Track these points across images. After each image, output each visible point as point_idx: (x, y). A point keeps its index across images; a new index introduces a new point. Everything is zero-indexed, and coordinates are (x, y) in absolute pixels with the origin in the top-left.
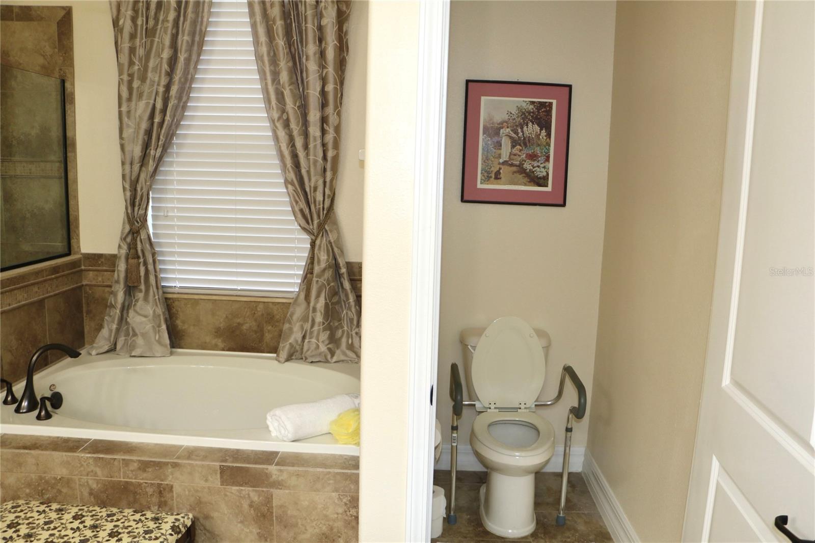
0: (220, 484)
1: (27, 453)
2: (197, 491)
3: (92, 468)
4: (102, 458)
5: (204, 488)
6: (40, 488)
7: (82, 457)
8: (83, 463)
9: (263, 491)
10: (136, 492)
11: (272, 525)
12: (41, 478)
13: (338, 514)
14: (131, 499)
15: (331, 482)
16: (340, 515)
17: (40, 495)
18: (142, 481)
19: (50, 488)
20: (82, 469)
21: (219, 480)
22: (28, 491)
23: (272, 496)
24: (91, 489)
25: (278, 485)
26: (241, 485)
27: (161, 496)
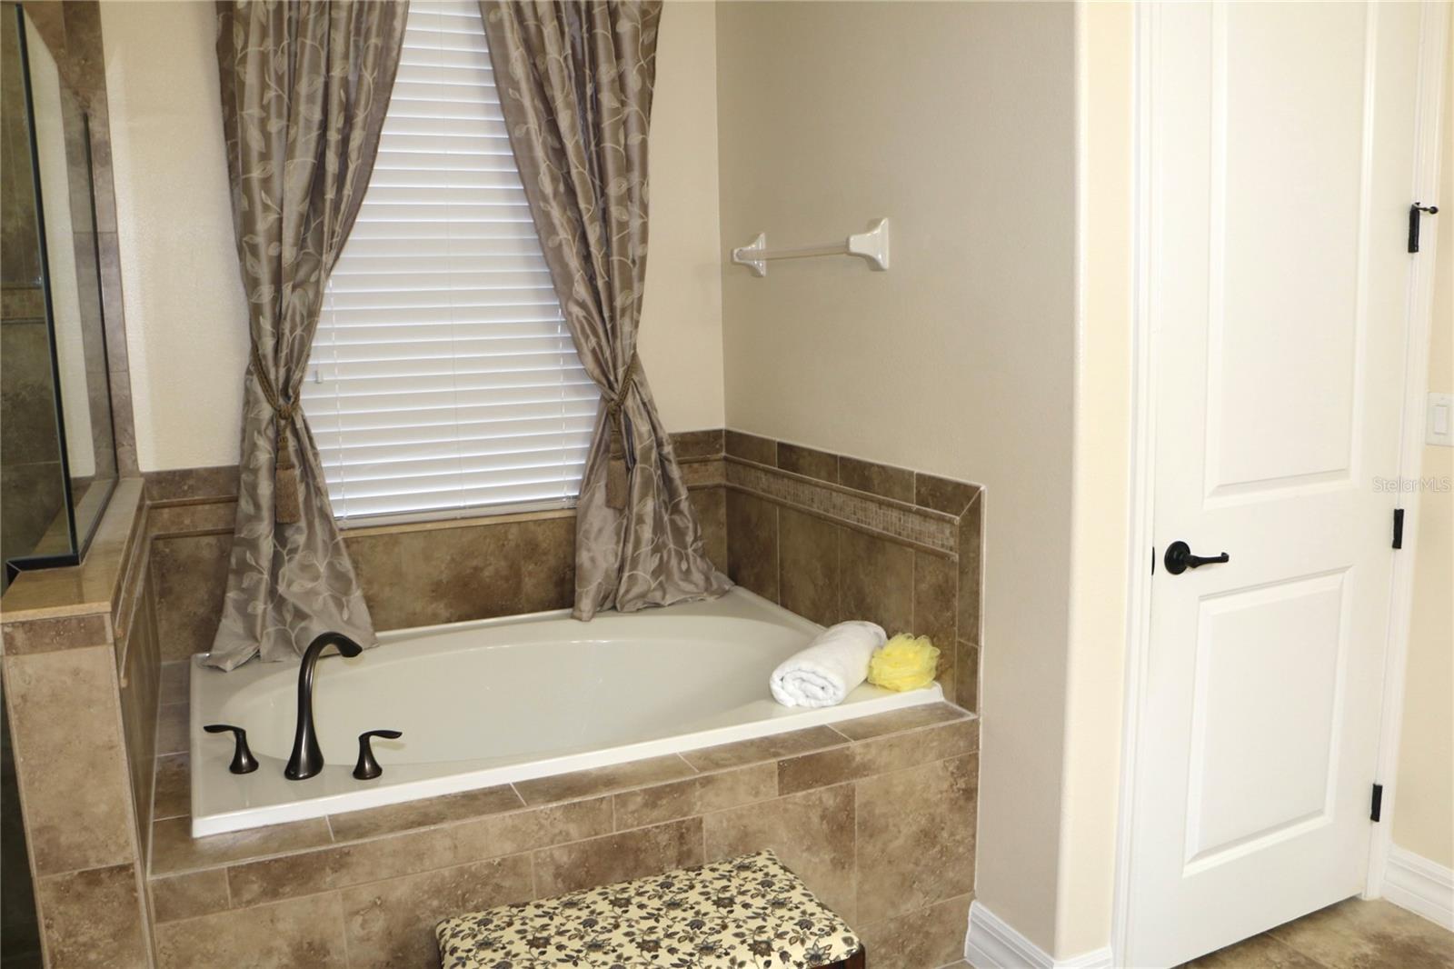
0: (777, 793)
1: (435, 830)
2: (740, 817)
3: (560, 826)
4: (580, 803)
5: (753, 808)
6: (459, 892)
7: (541, 811)
8: (543, 821)
9: (841, 787)
10: (639, 849)
11: (852, 839)
12: (461, 872)
13: (941, 792)
14: (630, 864)
15: (935, 744)
16: (945, 794)
17: (460, 904)
18: (650, 826)
19: (479, 886)
20: (542, 833)
21: (777, 787)
22: (435, 903)
23: (853, 790)
24: (558, 867)
25: (863, 769)
26: (810, 787)
27: (681, 844)
